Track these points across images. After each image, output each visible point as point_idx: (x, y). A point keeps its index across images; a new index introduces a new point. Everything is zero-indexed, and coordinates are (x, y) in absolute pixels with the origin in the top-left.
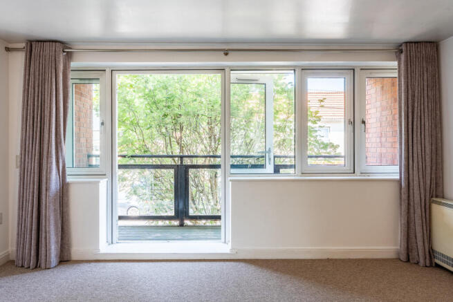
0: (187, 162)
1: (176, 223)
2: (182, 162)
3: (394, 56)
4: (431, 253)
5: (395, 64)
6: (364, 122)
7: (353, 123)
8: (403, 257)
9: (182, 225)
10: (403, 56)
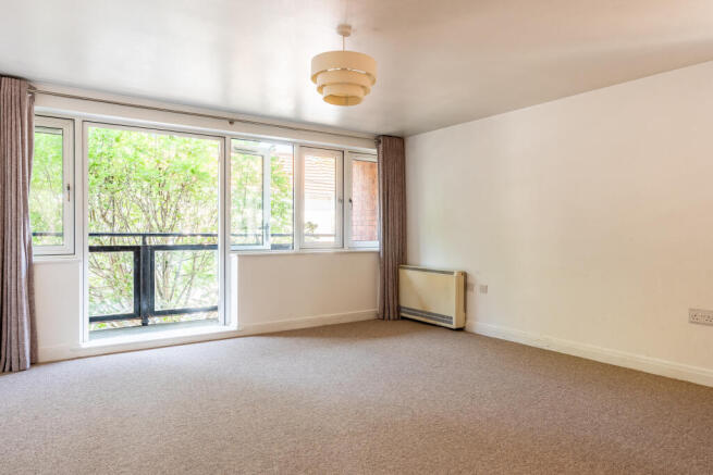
0: (153, 241)
1: (138, 322)
2: (144, 242)
3: (374, 145)
4: (399, 309)
5: (375, 151)
6: (351, 201)
7: (342, 201)
8: (381, 317)
9: (145, 324)
10: (381, 146)
